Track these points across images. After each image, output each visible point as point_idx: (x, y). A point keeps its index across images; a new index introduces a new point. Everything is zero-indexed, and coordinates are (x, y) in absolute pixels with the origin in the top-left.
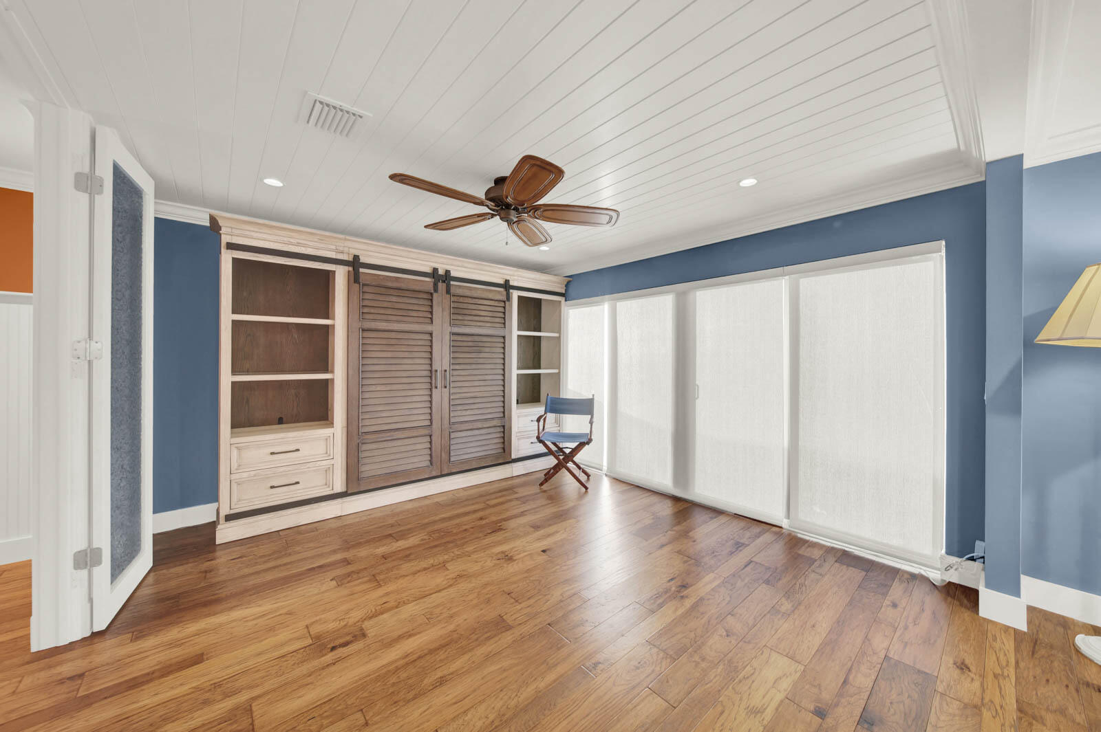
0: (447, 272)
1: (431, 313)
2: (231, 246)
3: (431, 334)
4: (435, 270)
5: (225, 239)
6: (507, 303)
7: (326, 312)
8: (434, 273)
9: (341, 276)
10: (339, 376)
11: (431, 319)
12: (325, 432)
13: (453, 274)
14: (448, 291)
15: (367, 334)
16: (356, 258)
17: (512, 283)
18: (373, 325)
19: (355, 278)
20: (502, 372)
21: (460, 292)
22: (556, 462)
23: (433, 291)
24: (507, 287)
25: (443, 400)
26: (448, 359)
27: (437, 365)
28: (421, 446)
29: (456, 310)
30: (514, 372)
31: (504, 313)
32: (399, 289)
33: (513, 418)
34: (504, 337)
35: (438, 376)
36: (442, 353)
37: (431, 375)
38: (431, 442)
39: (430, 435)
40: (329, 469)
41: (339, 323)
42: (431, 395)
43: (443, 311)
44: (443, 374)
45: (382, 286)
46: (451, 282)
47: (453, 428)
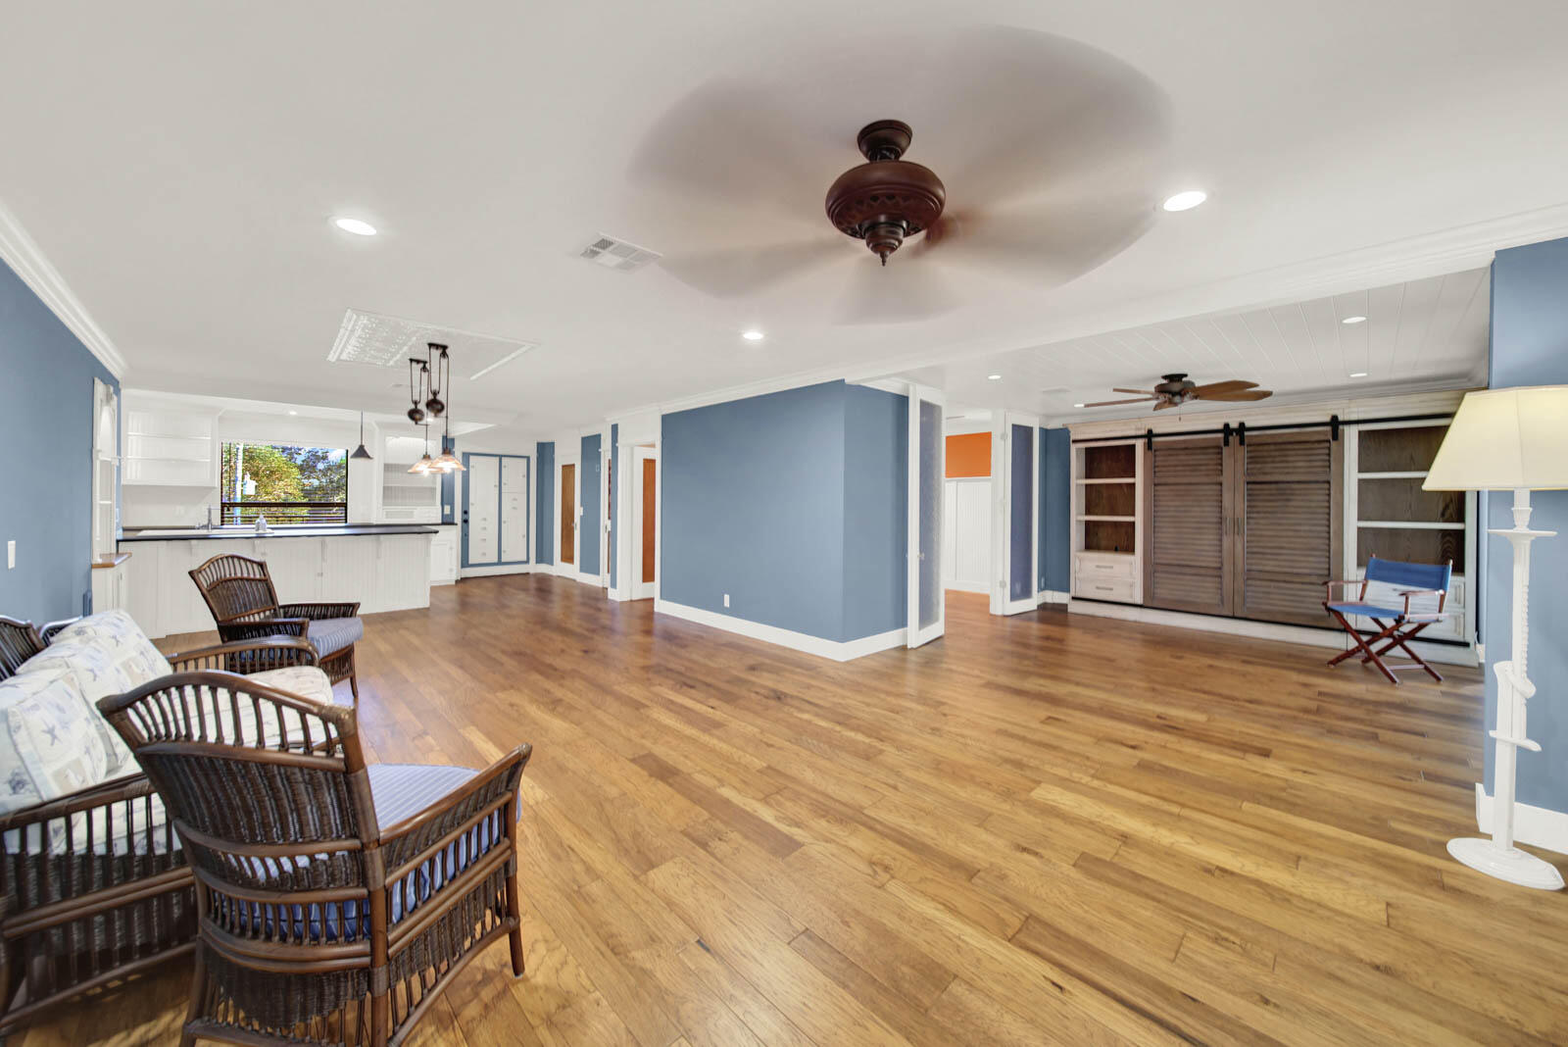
0: (1242, 425)
1: (1221, 465)
2: (1075, 441)
3: (1221, 484)
4: (1227, 426)
5: (1073, 437)
6: (1334, 442)
7: (1134, 476)
8: (1227, 430)
9: (1140, 445)
10: (1139, 518)
11: (1221, 471)
12: (1130, 558)
13: (1248, 424)
14: (1242, 442)
15: (1158, 488)
16: (1150, 431)
17: (1341, 418)
18: (1163, 481)
19: (1149, 446)
20: (1327, 523)
21: (1255, 441)
22: (1356, 644)
23: (1222, 444)
24: (1335, 423)
25: (1235, 546)
26: (1241, 507)
27: (1228, 513)
28: (1210, 584)
29: (1252, 460)
30: (1351, 523)
31: (1329, 455)
32: (1187, 449)
33: (1345, 578)
34: (1329, 482)
35: (1228, 524)
36: (1235, 501)
37: (1221, 521)
38: (1221, 583)
39: (1220, 577)
40: (1132, 586)
41: (1139, 480)
42: (1221, 540)
43: (1235, 461)
44: (1235, 522)
45: (1171, 449)
46: (1246, 433)
47: (1250, 575)
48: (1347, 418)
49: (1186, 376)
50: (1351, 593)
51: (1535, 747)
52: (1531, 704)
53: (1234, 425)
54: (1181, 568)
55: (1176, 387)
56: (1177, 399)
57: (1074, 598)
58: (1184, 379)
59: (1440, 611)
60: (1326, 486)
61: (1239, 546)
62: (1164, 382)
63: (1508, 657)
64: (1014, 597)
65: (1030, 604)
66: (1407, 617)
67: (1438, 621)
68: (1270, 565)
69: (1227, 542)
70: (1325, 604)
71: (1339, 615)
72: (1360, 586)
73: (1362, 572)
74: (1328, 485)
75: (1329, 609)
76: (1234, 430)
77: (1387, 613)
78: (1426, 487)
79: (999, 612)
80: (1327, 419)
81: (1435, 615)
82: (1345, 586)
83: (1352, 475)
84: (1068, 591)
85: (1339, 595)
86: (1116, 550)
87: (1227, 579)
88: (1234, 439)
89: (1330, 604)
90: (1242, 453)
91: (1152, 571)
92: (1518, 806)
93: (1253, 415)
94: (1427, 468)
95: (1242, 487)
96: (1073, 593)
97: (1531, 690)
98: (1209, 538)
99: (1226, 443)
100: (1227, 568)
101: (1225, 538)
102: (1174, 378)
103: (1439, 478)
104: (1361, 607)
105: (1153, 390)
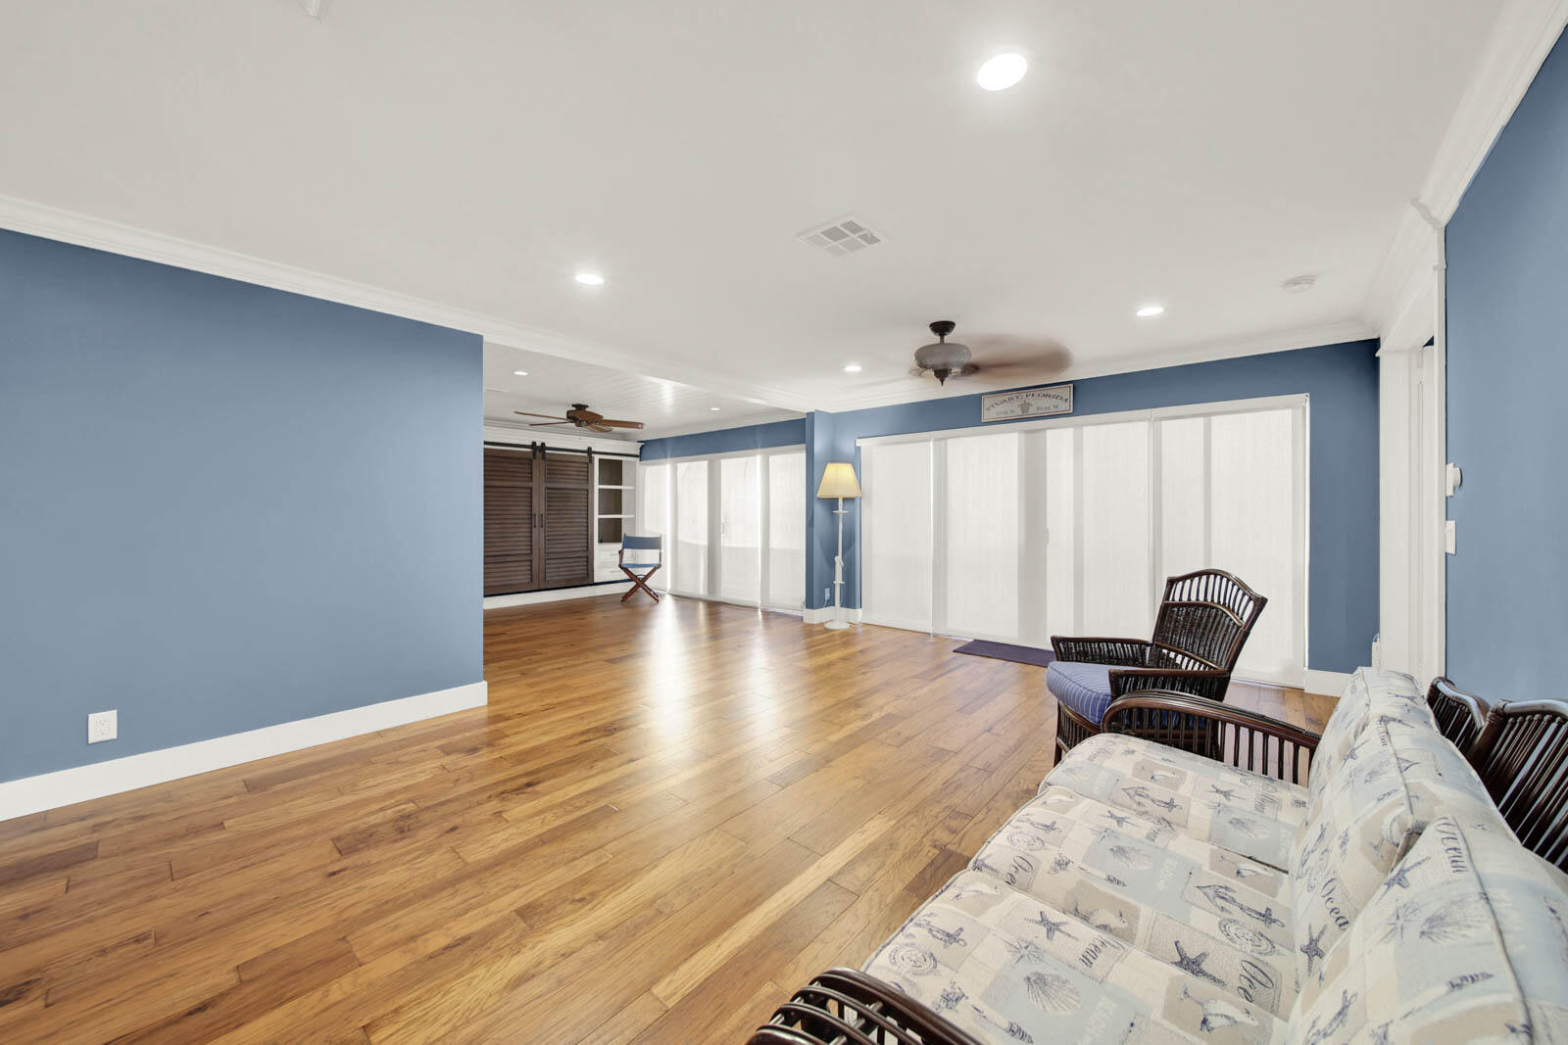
0: (543, 444)
1: (532, 474)
3: (531, 489)
6: (590, 464)
8: (533, 445)
11: (532, 477)
13: (547, 445)
14: (544, 458)
17: (594, 449)
20: (586, 517)
21: (552, 458)
23: (532, 457)
24: (590, 452)
26: (544, 506)
27: (535, 511)
28: (524, 568)
29: (548, 472)
30: (596, 516)
31: (588, 471)
32: (508, 458)
33: (595, 551)
35: (536, 519)
37: (531, 518)
38: (531, 566)
39: (531, 561)
42: (531, 532)
43: (540, 474)
44: (540, 517)
45: (496, 457)
46: (547, 451)
47: (548, 556)
53: (538, 443)
54: (504, 557)
60: (586, 493)
61: (542, 536)
68: (559, 548)
69: (535, 533)
74: (588, 491)
76: (539, 447)
80: (586, 449)
83: (596, 486)
87: (535, 562)
88: (538, 454)
90: (544, 466)
95: (543, 491)
98: (523, 531)
99: (535, 457)
100: (535, 553)
101: (534, 530)
102: (580, 407)
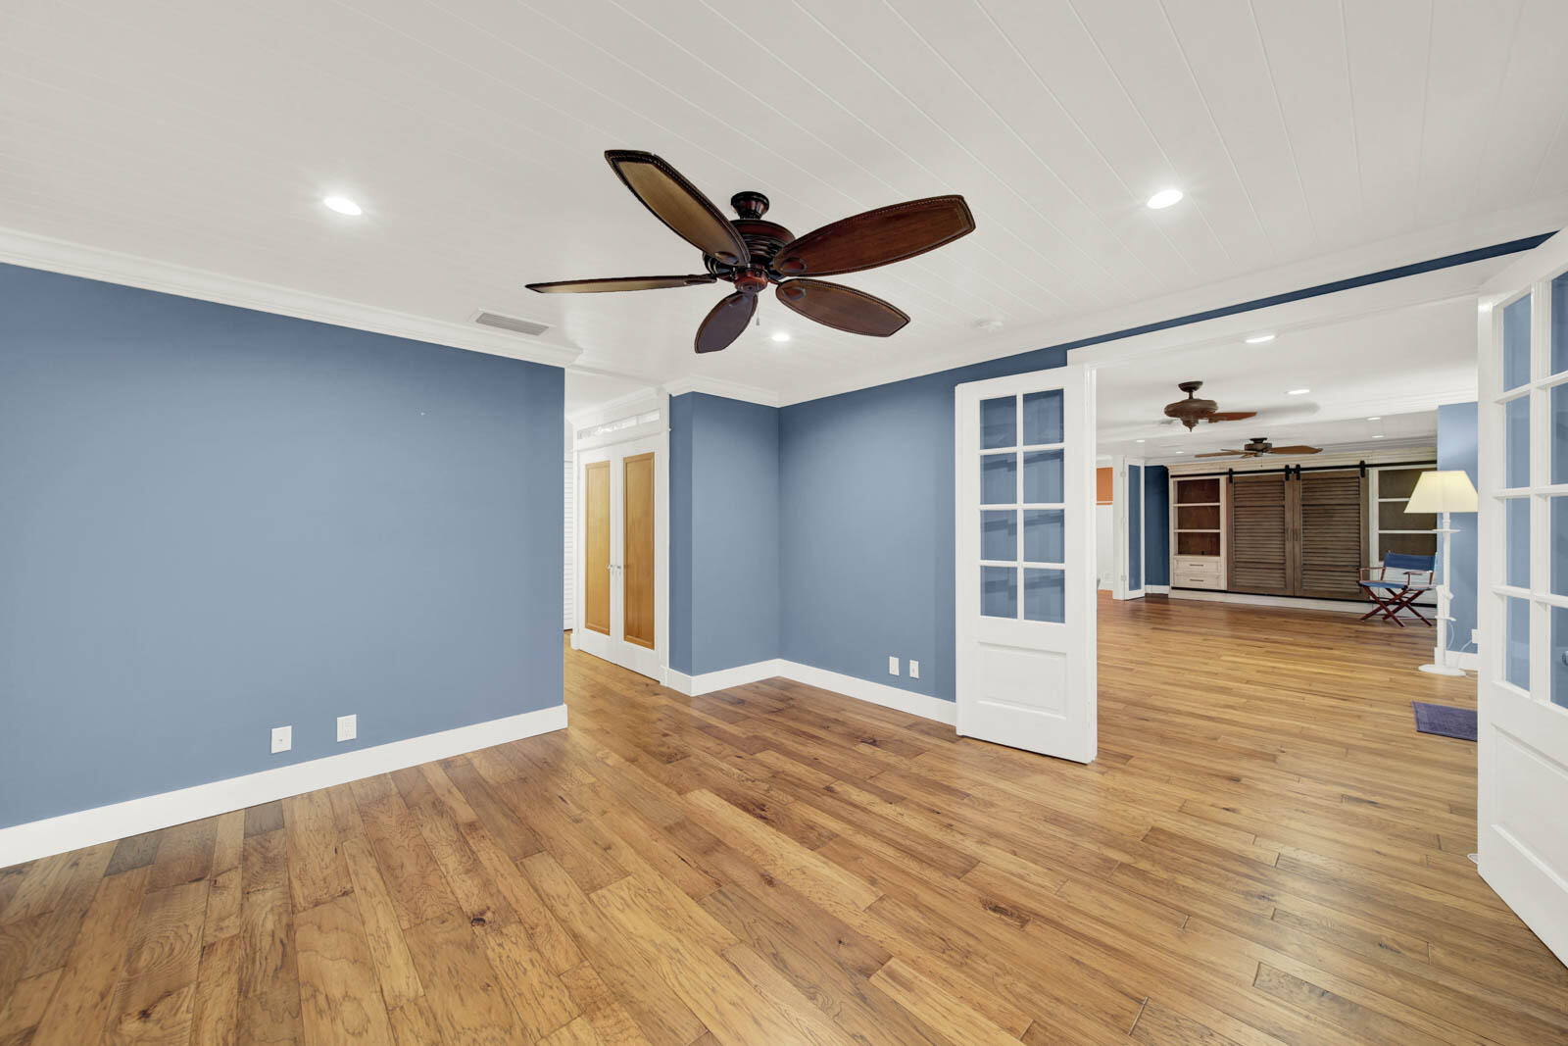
0: (1298, 466)
2: (1173, 477)
3: (1284, 506)
4: (1287, 466)
5: (1170, 474)
6: (1362, 480)
7: (1218, 501)
8: (1287, 469)
9: (1223, 480)
10: (1223, 531)
12: (1216, 558)
13: (1302, 466)
14: (1298, 478)
15: (1237, 510)
16: (1231, 470)
17: (1366, 463)
18: (1241, 505)
19: (1230, 480)
20: (1358, 531)
21: (1307, 477)
23: (1284, 479)
24: (1363, 466)
25: (1295, 548)
26: (1299, 524)
27: (1289, 525)
28: (1277, 574)
29: (1305, 490)
30: (1375, 532)
31: (1359, 487)
32: (1259, 482)
33: (1371, 566)
34: (1359, 505)
35: (1290, 533)
36: (1294, 518)
37: (1284, 532)
38: (1285, 574)
39: (1284, 569)
40: (1218, 577)
41: (1223, 504)
42: (1284, 544)
43: (1293, 493)
44: (1294, 532)
45: (1247, 483)
46: (1301, 472)
47: (1306, 567)
48: (1370, 462)
49: (1266, 439)
50: (1375, 575)
51: (1453, 619)
52: (1452, 603)
53: (1292, 466)
54: (1254, 565)
55: (1260, 446)
56: (1260, 453)
57: (1173, 588)
58: (1264, 442)
59: (1430, 583)
60: (1357, 507)
61: (1297, 549)
62: (1252, 442)
63: (1442, 583)
64: (1131, 588)
65: (1140, 593)
66: (1409, 587)
67: (1429, 589)
68: (1317, 560)
69: (1289, 545)
70: (1358, 582)
71: (1367, 588)
72: (1381, 570)
73: (1382, 564)
74: (1359, 507)
75: (1361, 585)
76: (1293, 469)
77: (1397, 586)
78: (1408, 510)
79: (1121, 598)
80: (1358, 463)
81: (1428, 586)
82: (1371, 571)
83: (1374, 500)
84: (1169, 584)
85: (1367, 577)
86: (1203, 554)
87: (1289, 571)
88: (1292, 475)
89: (1361, 582)
90: (1299, 485)
91: (1233, 566)
92: (1449, 653)
93: (1305, 461)
94: (1410, 497)
95: (1299, 508)
96: (1172, 585)
97: (1451, 596)
98: (1275, 543)
99: (1287, 478)
100: (1289, 564)
101: (1287, 543)
102: (1258, 441)
103: (1416, 505)
104: (1381, 584)
105: (1243, 448)
